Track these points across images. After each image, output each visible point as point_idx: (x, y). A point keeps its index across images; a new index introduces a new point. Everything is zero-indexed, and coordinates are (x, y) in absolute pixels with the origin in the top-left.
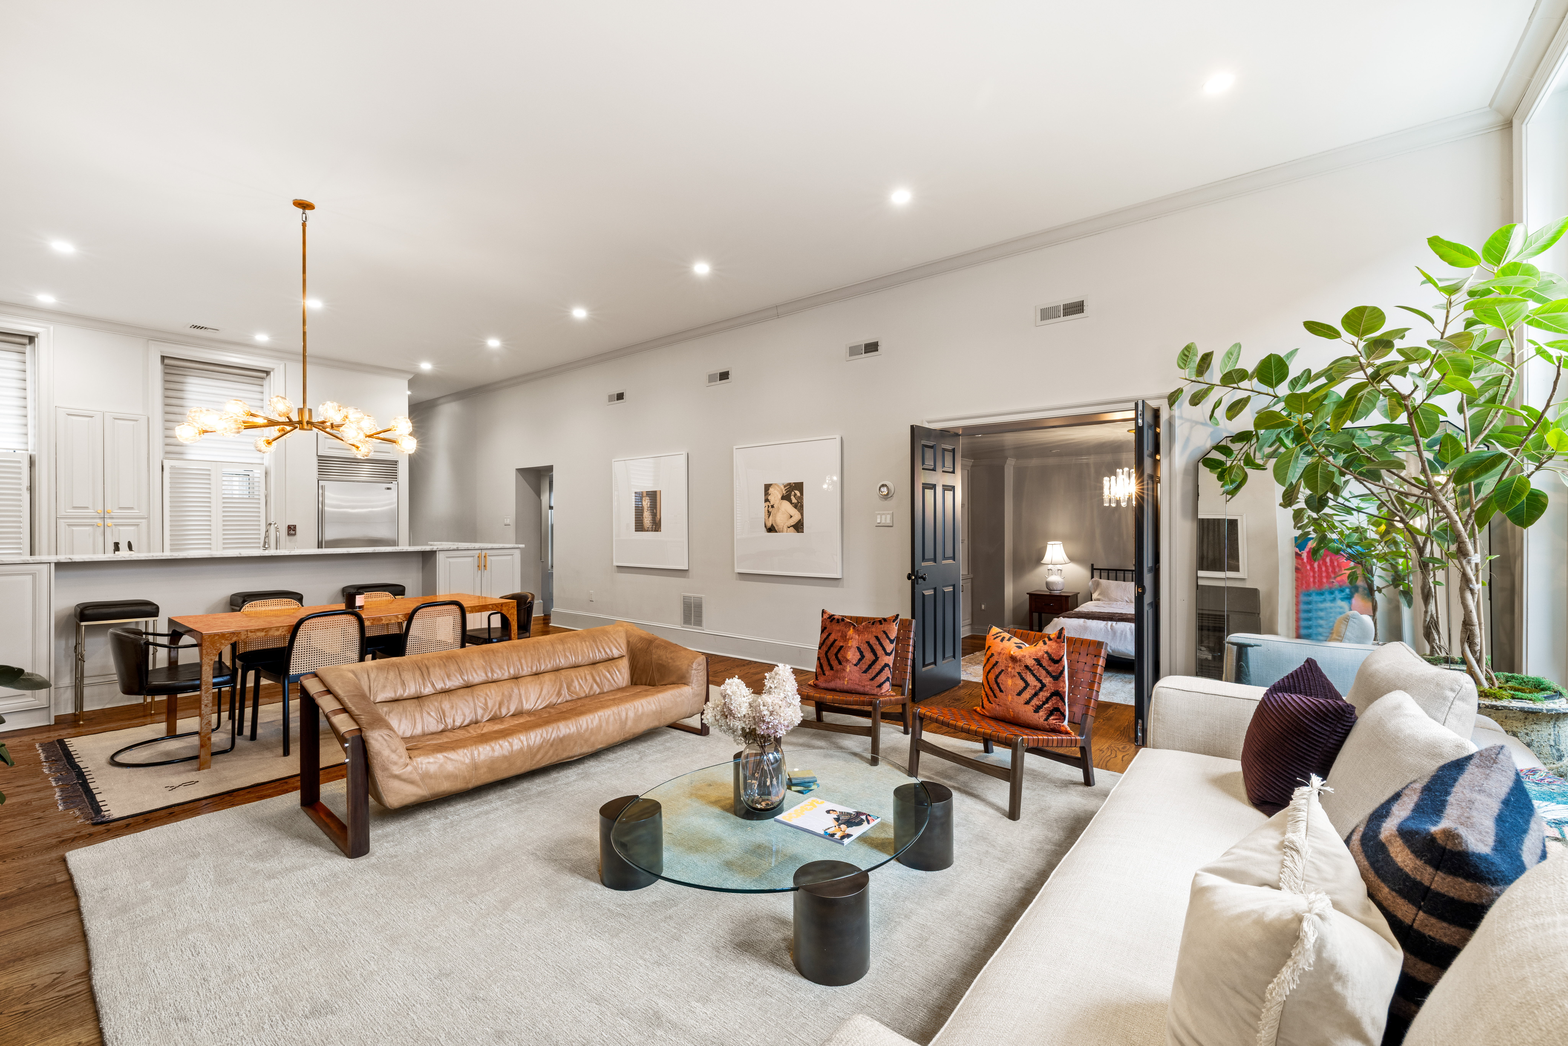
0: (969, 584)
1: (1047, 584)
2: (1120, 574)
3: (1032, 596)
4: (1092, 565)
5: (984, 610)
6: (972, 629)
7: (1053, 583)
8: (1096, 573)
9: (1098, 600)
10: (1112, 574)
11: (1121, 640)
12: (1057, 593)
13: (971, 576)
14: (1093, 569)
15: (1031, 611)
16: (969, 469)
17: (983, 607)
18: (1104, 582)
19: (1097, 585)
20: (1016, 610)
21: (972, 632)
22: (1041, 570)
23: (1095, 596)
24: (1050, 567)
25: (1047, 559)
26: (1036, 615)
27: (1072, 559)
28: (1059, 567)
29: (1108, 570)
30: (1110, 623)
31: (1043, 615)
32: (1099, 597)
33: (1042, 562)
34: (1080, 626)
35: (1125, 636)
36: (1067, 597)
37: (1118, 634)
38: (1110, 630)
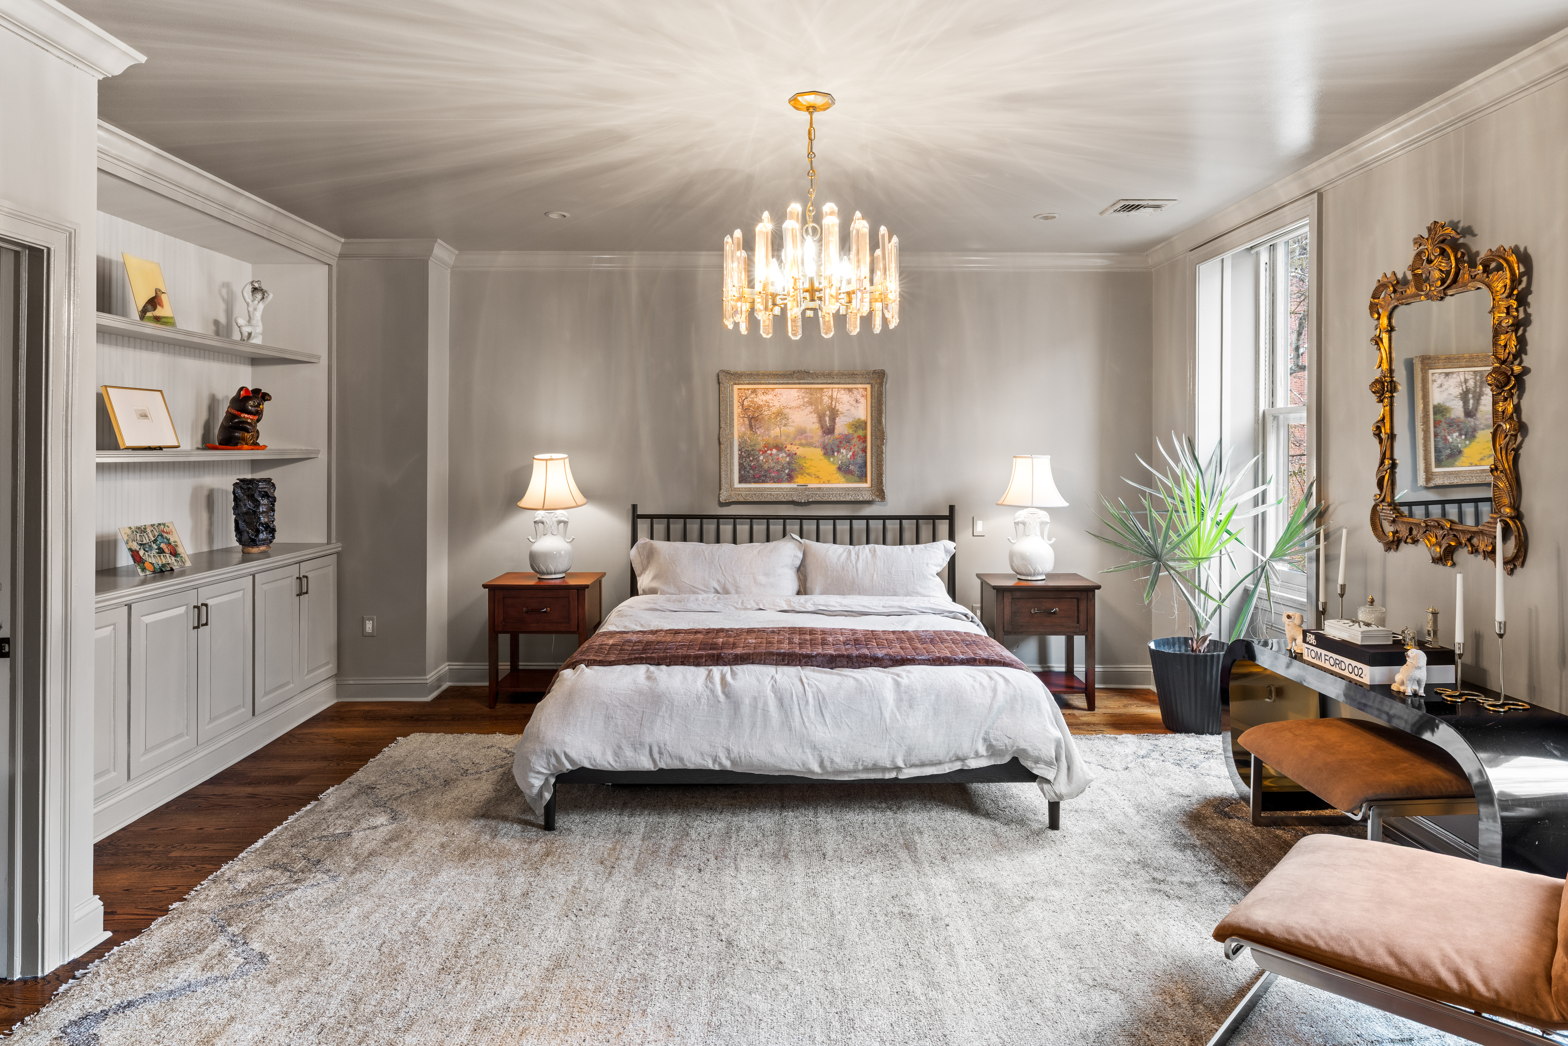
0: (331, 571)
1: (533, 558)
2: (693, 526)
3: (495, 591)
4: (634, 507)
5: (371, 636)
6: (339, 689)
7: (546, 555)
8: (643, 526)
9: (653, 591)
10: (677, 526)
11: (754, 725)
12: (555, 578)
13: (336, 546)
14: (636, 517)
15: (494, 629)
16: (334, 262)
17: (369, 626)
18: (661, 545)
19: (650, 555)
20: (455, 626)
21: (338, 695)
22: (518, 523)
23: (643, 582)
24: (540, 515)
25: (533, 494)
26: (504, 640)
27: (590, 494)
28: (561, 514)
29: (668, 517)
30: (716, 671)
31: (522, 637)
32: (654, 584)
33: (523, 503)
34: (641, 693)
35: (765, 711)
36: (582, 589)
37: (746, 709)
38: (722, 697)
